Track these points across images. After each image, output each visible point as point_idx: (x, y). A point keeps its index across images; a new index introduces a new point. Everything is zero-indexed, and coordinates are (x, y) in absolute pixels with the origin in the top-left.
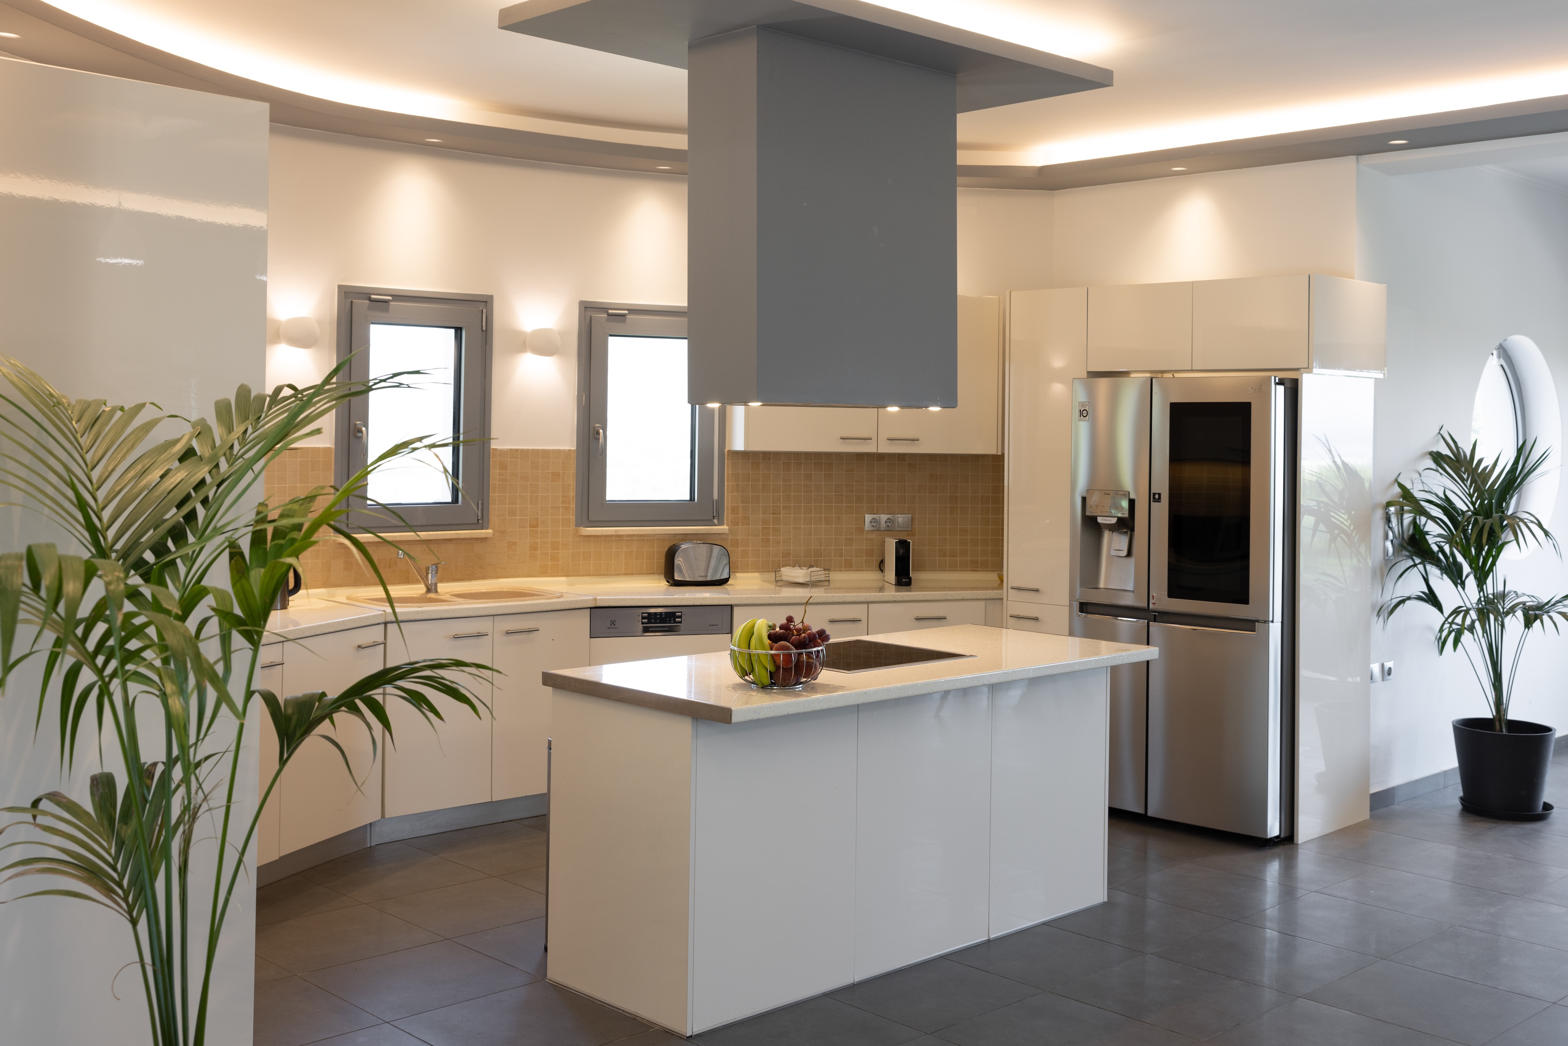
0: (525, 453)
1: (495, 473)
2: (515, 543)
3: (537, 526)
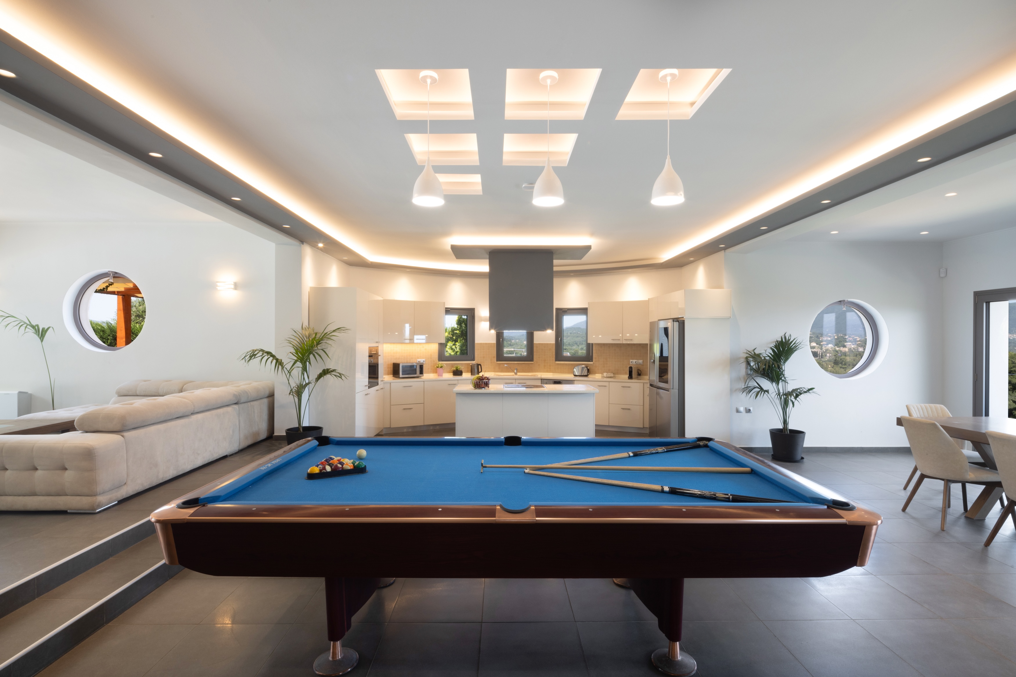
0: (542, 344)
1: (535, 348)
2: (540, 365)
3: (545, 361)
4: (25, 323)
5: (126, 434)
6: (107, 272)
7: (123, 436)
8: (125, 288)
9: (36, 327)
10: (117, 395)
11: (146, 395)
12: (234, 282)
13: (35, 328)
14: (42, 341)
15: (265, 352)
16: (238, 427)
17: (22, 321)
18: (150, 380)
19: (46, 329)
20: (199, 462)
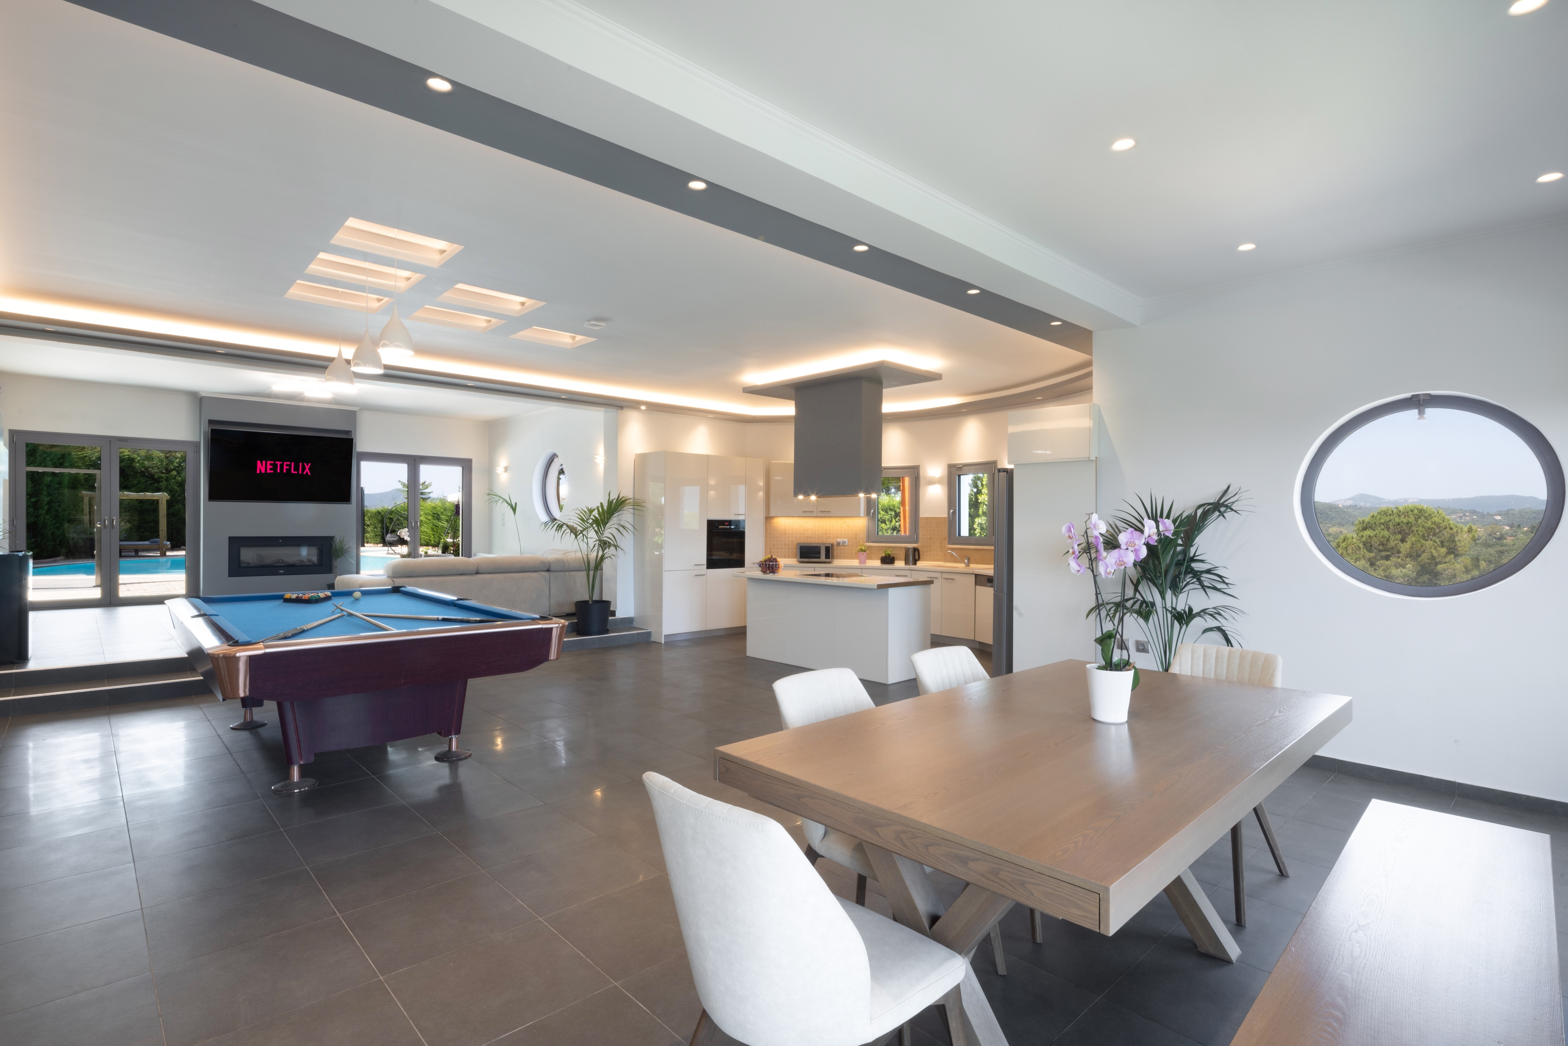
4: (504, 500)
13: (510, 503)
14: (515, 514)
19: (515, 504)
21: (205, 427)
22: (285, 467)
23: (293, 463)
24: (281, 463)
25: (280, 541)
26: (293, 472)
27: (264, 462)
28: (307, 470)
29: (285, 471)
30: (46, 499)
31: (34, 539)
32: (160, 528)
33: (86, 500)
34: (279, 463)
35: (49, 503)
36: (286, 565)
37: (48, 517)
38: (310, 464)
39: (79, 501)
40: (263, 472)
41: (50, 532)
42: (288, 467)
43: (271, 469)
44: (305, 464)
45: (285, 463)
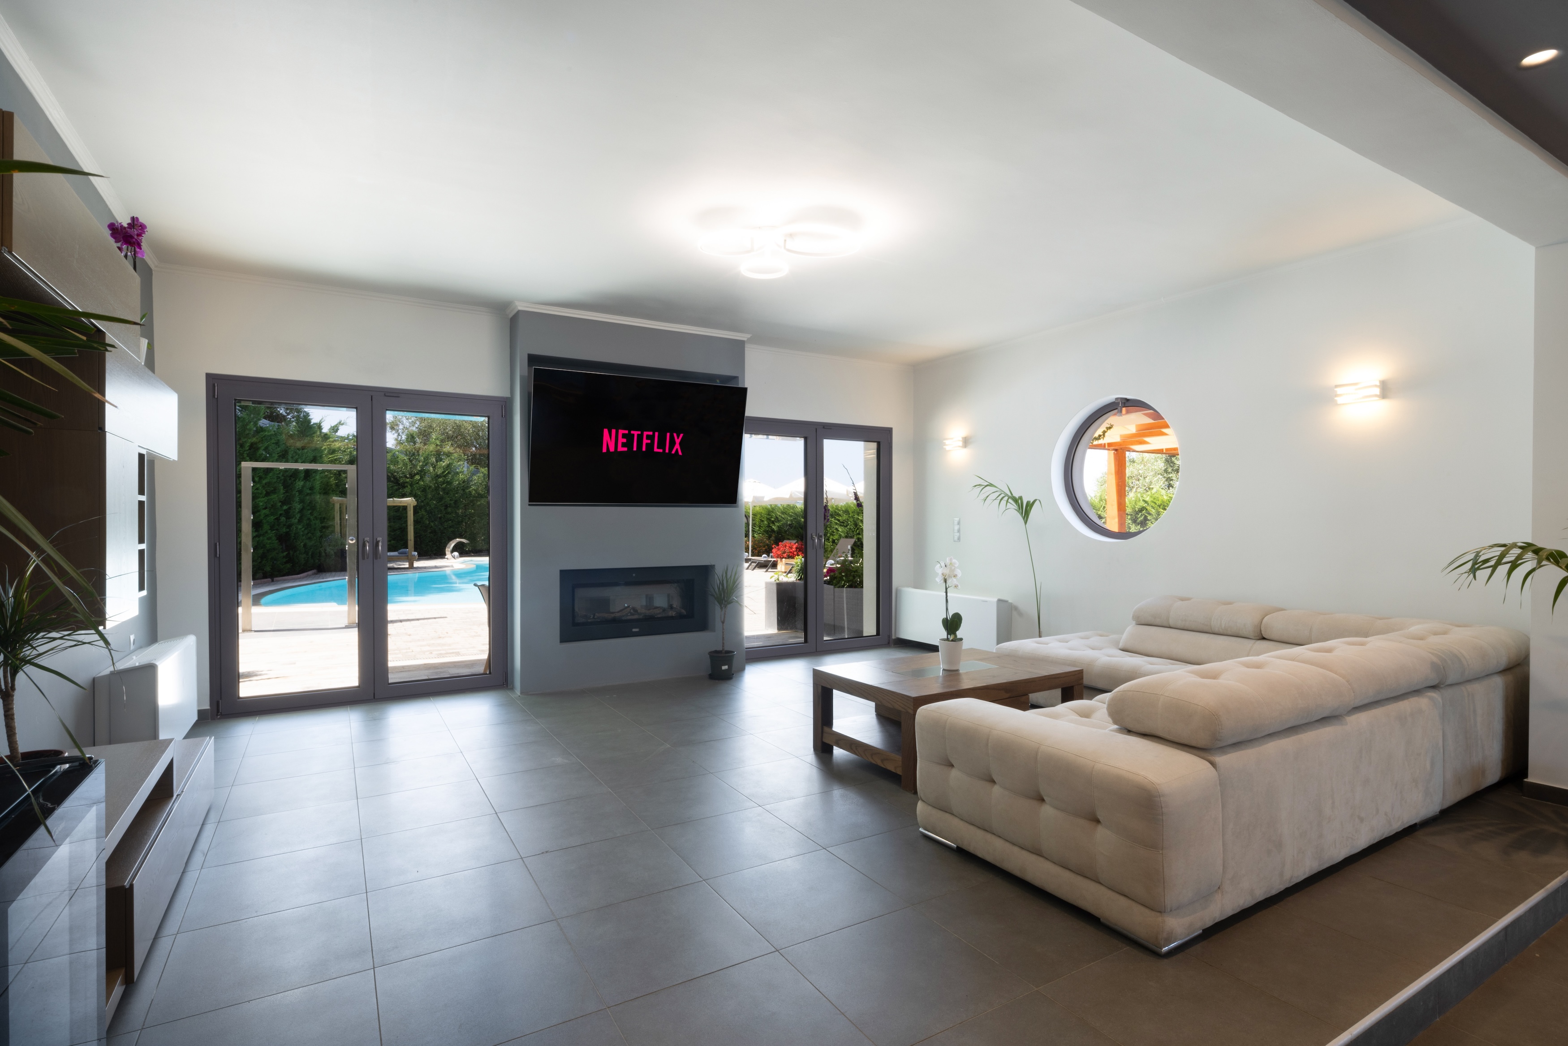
4: (1007, 495)
5: (1220, 759)
6: (1114, 400)
7: (1213, 764)
8: (1121, 436)
9: (1020, 501)
10: (1134, 622)
11: (1185, 628)
12: (1380, 381)
13: (1017, 501)
14: (1026, 523)
15: (1544, 554)
16: (1442, 751)
17: (1002, 491)
18: (1188, 599)
19: (1031, 503)
20: (1363, 841)
21: (521, 368)
22: (645, 441)
23: (657, 434)
24: (639, 433)
25: (634, 575)
26: (656, 450)
27: (614, 431)
28: (677, 446)
29: (644, 449)
30: (297, 506)
31: (286, 553)
32: (409, 538)
33: (337, 507)
34: (636, 433)
35: (301, 511)
36: (641, 617)
37: (300, 527)
38: (681, 435)
39: (329, 506)
40: (612, 449)
41: (302, 544)
42: (649, 441)
43: (624, 445)
44: (675, 435)
45: (645, 433)
